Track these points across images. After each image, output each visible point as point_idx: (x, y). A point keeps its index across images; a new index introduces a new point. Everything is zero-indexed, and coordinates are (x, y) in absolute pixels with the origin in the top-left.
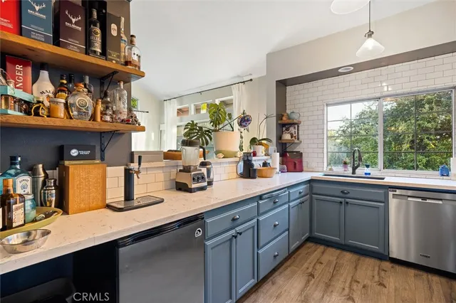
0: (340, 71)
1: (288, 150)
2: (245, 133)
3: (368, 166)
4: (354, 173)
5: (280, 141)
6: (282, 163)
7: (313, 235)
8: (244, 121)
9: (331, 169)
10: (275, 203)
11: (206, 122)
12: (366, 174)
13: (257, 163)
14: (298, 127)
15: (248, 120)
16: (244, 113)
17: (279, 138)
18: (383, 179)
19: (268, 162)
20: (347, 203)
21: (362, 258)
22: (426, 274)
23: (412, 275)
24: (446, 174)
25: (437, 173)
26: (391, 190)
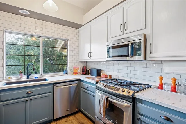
0: (21, 11)
3: (36, 73)
4: (28, 78)
9: (10, 78)
12: (35, 78)
18: (45, 80)
20: (31, 99)
22: (68, 118)
23: (65, 122)
24: (66, 73)
25: (62, 73)
26: (55, 85)
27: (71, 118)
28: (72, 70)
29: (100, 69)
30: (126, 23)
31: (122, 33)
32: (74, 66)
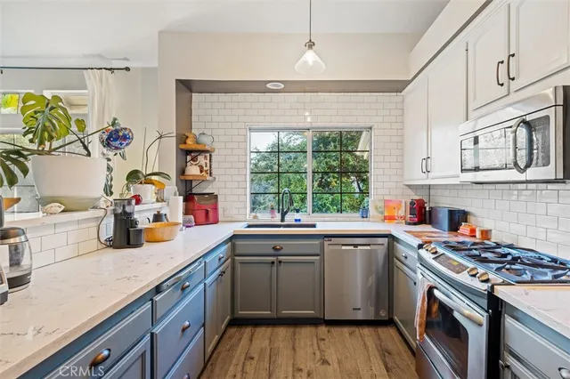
0: (269, 86)
1: (194, 191)
2: (116, 161)
3: (298, 211)
4: (283, 220)
5: (182, 178)
6: (186, 212)
7: (236, 316)
8: (115, 138)
9: (255, 217)
10: (183, 289)
11: (17, 133)
12: (296, 220)
13: (142, 217)
14: (211, 155)
15: (125, 138)
16: (113, 124)
17: (181, 172)
18: (314, 226)
19: (162, 212)
20: (280, 262)
21: (298, 330)
22: (357, 329)
23: (347, 335)
24: (365, 215)
25: (358, 215)
26: (326, 239)
27: (366, 331)
28: (380, 210)
29: (462, 209)
30: (513, 55)
31: (503, 90)
32: (386, 198)
